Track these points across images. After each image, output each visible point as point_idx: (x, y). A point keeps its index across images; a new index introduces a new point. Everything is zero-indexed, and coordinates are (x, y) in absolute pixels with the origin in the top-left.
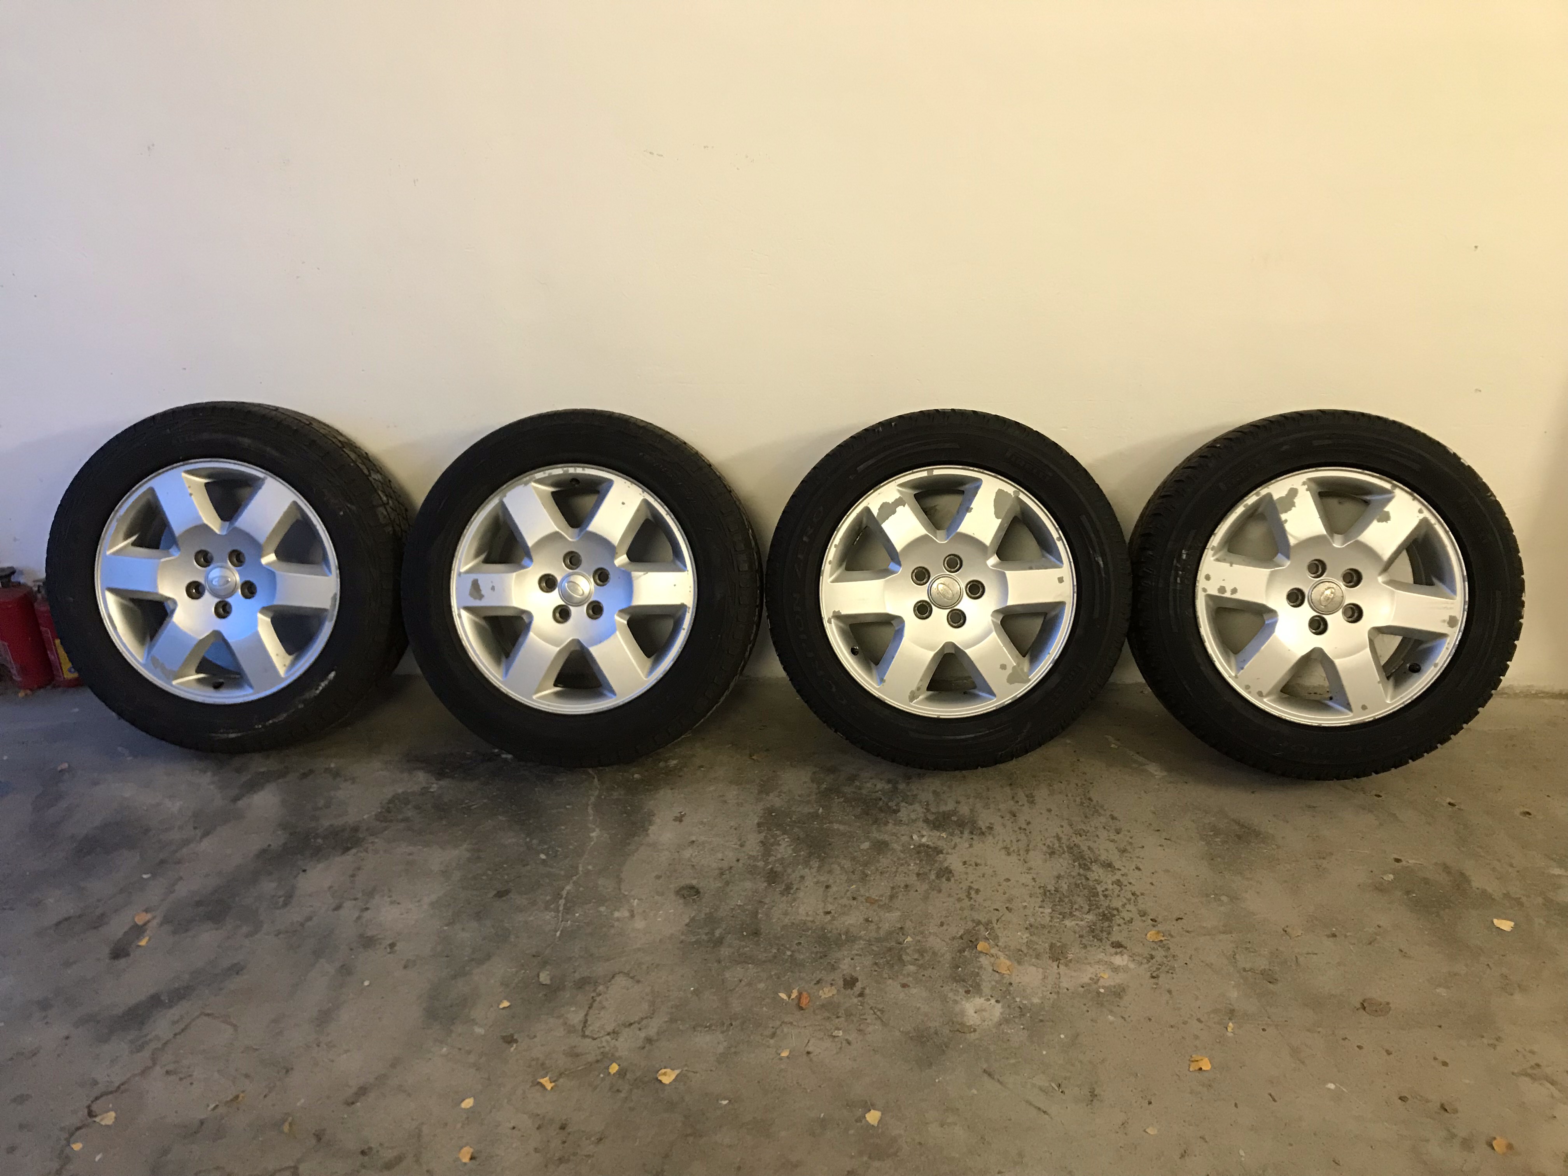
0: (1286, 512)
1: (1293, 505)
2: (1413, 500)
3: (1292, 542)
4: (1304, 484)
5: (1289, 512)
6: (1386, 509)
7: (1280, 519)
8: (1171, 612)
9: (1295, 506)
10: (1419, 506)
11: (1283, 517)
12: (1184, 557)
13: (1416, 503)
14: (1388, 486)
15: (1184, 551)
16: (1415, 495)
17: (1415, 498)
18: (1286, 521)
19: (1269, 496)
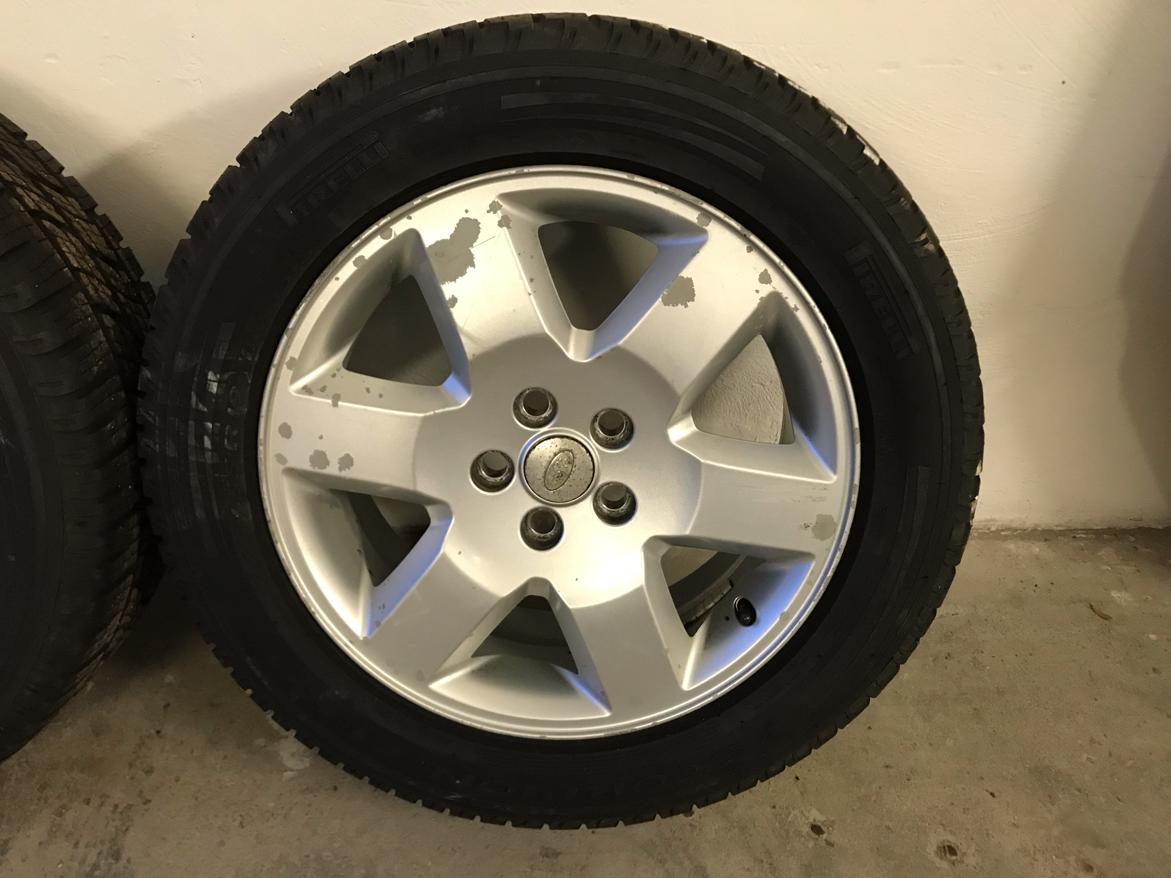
0: (453, 279)
1: (470, 261)
2: (749, 250)
3: (470, 349)
4: (494, 208)
5: (460, 280)
6: (685, 273)
7: (439, 294)
8: (200, 514)
9: (473, 265)
10: (763, 266)
11: (448, 289)
12: (214, 388)
13: (754, 256)
14: (691, 215)
15: (211, 376)
16: (753, 238)
17: (752, 247)
18: (454, 300)
19: (414, 236)
